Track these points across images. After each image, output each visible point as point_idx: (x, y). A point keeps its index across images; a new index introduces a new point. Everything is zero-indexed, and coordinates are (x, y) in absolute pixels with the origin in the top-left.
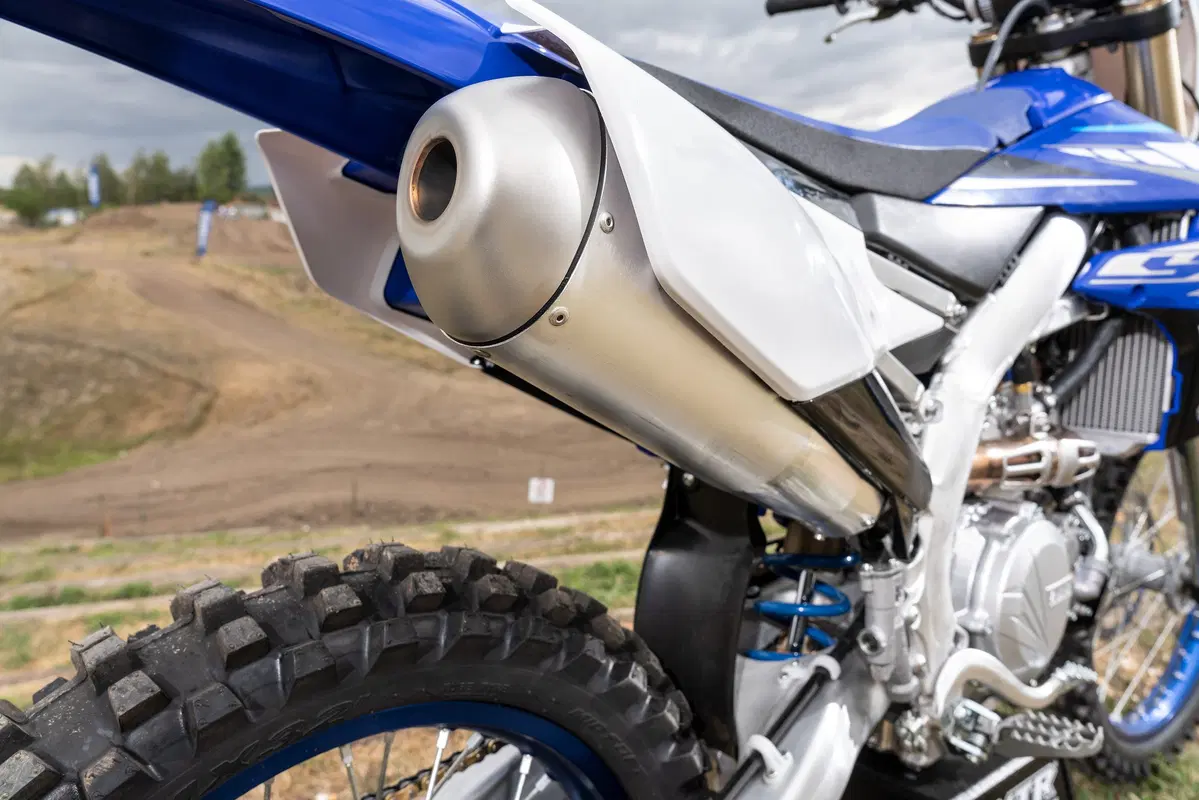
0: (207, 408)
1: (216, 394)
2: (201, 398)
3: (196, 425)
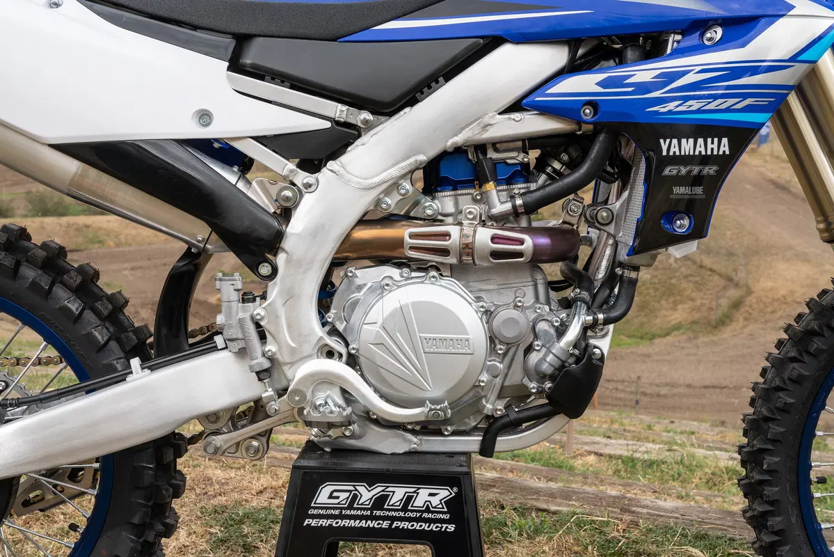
0: (736, 305)
1: (749, 292)
2: (733, 293)
3: (722, 322)
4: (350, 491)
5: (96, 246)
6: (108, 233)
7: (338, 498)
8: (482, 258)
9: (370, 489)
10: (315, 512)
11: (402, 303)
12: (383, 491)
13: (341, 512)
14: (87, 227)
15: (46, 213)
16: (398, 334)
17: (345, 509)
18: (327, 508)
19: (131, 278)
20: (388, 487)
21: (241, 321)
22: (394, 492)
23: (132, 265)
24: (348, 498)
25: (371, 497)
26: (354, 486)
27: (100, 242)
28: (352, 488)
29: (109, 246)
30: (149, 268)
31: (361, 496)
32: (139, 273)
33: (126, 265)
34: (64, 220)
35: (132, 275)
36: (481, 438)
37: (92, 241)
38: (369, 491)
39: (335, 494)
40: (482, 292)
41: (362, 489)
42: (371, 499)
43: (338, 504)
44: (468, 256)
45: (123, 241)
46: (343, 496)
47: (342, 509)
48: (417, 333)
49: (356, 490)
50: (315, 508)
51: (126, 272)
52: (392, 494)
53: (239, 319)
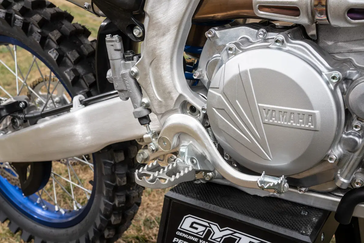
4: (206, 227)
7: (197, 229)
8: (338, 17)
9: (221, 230)
10: (181, 234)
11: (242, 69)
12: (231, 234)
13: (199, 241)
16: (237, 101)
17: (202, 239)
18: (189, 234)
20: (235, 232)
21: (123, 75)
22: (240, 238)
24: (204, 231)
25: (221, 236)
26: (209, 223)
28: (207, 224)
31: (214, 233)
36: (339, 200)
38: (221, 231)
39: (195, 225)
40: (351, 54)
41: (215, 228)
42: (222, 238)
43: (197, 233)
44: (321, 14)
46: (201, 229)
47: (199, 238)
48: (256, 104)
49: (210, 227)
50: (181, 231)
52: (238, 239)
53: (122, 75)
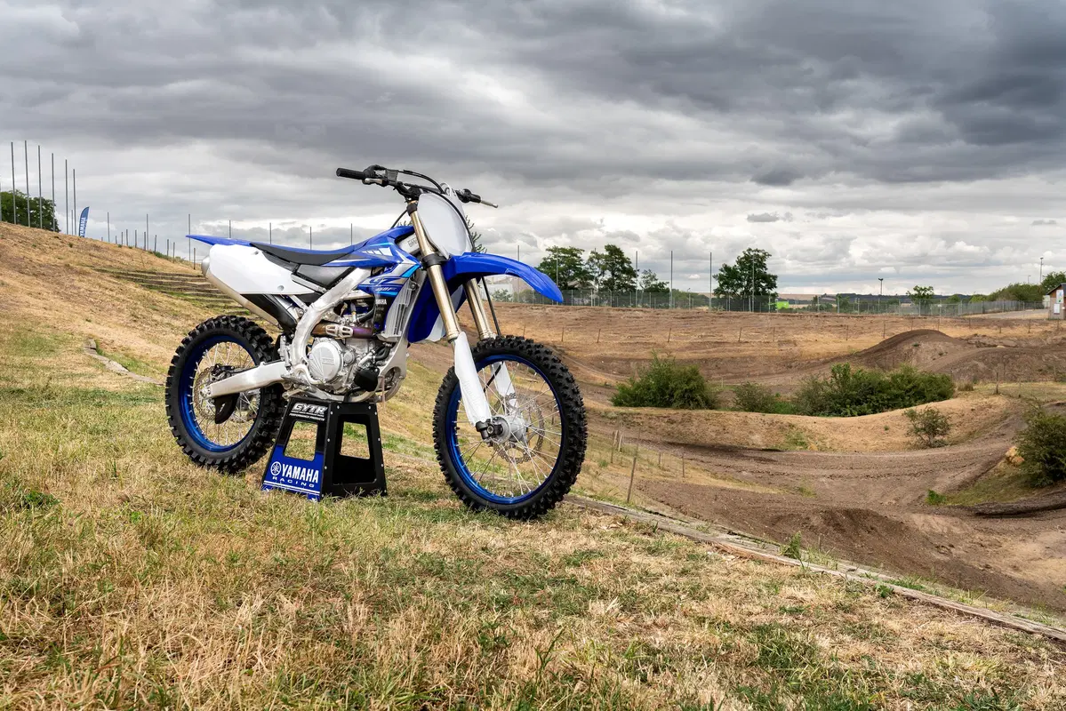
5: (798, 448)
6: (812, 435)
14: (791, 426)
15: (753, 407)
19: (827, 486)
23: (831, 472)
27: (802, 444)
29: (812, 449)
30: (849, 477)
32: (837, 482)
33: (825, 472)
34: (769, 417)
35: (829, 483)
37: (795, 442)
45: (828, 445)
51: (824, 480)
